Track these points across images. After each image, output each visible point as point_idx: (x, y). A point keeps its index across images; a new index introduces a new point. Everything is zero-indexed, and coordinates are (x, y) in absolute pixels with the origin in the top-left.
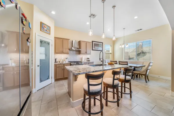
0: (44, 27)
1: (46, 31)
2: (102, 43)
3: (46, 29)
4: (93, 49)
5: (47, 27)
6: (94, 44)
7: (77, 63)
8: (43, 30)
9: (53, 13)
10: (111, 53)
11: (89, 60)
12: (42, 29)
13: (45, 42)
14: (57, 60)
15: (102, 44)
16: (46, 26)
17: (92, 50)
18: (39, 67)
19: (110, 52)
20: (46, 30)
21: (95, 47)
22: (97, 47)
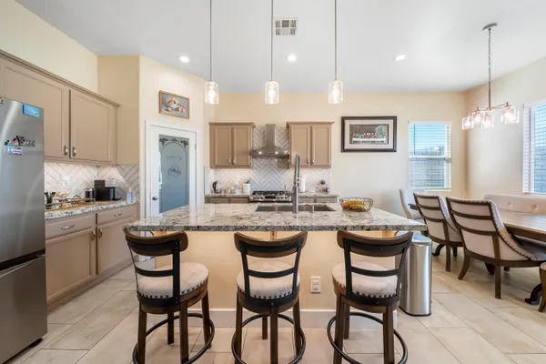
0: (170, 101)
1: (175, 113)
2: (394, 119)
3: (175, 106)
4: (348, 146)
5: (177, 102)
6: (351, 126)
7: (266, 197)
8: (167, 110)
9: (184, 59)
10: (448, 160)
11: (324, 186)
12: (163, 110)
13: (174, 140)
14: (218, 187)
15: (391, 122)
16: (174, 99)
17: (344, 150)
18: (158, 202)
19: (446, 154)
20: (177, 109)
21: (354, 139)
22: (366, 137)
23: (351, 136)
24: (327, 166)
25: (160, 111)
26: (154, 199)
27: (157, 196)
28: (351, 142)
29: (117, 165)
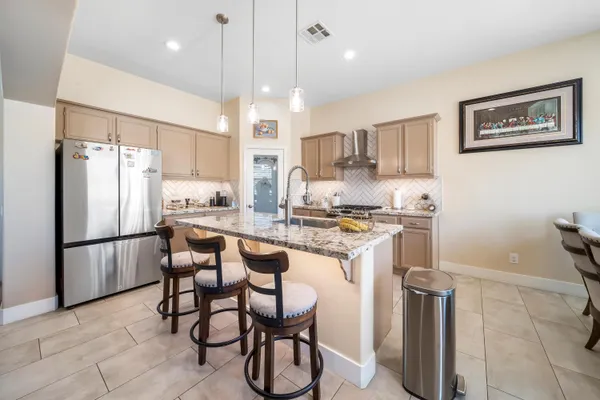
0: (262, 127)
1: (266, 135)
2: (576, 83)
3: (265, 130)
4: (470, 143)
5: (267, 126)
8: (260, 134)
9: (266, 89)
12: (256, 135)
13: (266, 158)
16: (265, 124)
17: (463, 150)
18: (252, 210)
20: (267, 132)
21: (482, 132)
22: (507, 125)
23: (477, 129)
24: (428, 175)
25: (254, 136)
26: (250, 207)
27: (252, 205)
28: (477, 137)
29: (229, 181)
